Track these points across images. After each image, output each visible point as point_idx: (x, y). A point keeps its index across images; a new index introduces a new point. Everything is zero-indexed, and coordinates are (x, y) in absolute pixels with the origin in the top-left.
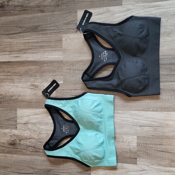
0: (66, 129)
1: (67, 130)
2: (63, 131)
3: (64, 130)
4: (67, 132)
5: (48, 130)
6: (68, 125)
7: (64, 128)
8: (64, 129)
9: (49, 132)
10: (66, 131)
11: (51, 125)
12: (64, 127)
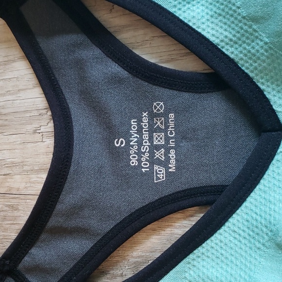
0: (154, 148)
1: (160, 154)
2: (134, 162)
3: (139, 153)
4: (165, 164)
5: (13, 165)
6: (165, 115)
7: (134, 140)
8: (140, 143)
9: (17, 182)
10: (153, 161)
11: (30, 128)
12: (140, 131)
